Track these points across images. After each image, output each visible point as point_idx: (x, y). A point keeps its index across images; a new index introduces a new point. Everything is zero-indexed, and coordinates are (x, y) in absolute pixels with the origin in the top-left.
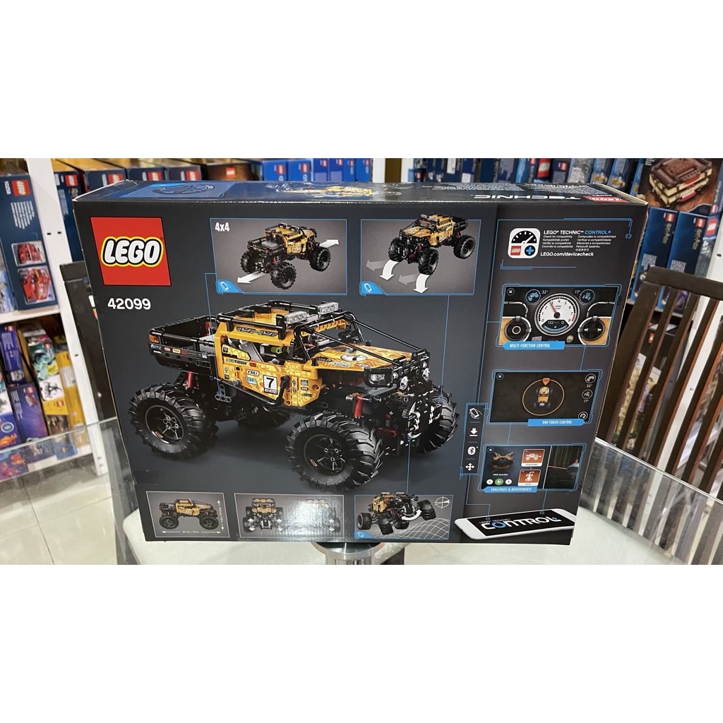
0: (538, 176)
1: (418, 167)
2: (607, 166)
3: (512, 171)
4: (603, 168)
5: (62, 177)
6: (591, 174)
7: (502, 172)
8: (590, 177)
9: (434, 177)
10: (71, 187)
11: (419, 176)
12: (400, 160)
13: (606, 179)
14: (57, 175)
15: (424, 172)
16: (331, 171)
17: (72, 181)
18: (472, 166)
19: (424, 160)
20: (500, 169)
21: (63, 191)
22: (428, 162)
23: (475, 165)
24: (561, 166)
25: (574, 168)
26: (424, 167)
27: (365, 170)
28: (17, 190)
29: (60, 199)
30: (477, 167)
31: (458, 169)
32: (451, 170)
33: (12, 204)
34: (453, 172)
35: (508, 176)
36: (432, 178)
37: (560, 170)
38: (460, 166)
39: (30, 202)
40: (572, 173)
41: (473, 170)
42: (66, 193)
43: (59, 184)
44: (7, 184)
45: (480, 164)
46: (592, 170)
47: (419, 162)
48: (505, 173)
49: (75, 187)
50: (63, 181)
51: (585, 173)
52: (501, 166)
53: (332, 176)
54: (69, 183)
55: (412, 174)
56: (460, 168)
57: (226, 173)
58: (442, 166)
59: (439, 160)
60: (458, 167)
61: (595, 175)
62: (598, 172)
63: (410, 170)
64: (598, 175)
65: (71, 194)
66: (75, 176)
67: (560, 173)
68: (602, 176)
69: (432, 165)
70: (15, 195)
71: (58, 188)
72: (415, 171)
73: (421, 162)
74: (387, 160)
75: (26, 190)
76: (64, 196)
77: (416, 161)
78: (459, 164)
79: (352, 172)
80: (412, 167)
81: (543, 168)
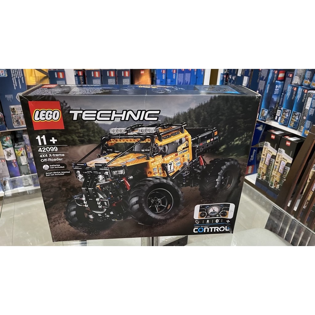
0: (278, 79)
1: (225, 73)
2: (311, 77)
3: (266, 76)
4: (309, 77)
5: (77, 72)
6: (303, 79)
7: (262, 77)
8: (303, 81)
9: (232, 77)
10: (80, 76)
11: (225, 76)
12: (218, 70)
13: (310, 83)
14: (75, 71)
15: (227, 75)
16: (186, 73)
17: (80, 74)
18: (249, 73)
19: (228, 70)
20: (261, 75)
21: (77, 77)
22: (229, 70)
23: (250, 73)
24: (290, 75)
25: (295, 77)
26: (228, 73)
27: (201, 73)
28: (59, 76)
29: (76, 80)
30: (251, 74)
31: (242, 74)
32: (239, 75)
33: (57, 81)
34: (240, 76)
35: (264, 78)
36: (231, 78)
37: (289, 77)
38: (243, 73)
39: (64, 81)
40: (295, 79)
41: (249, 75)
42: (78, 78)
43: (75, 74)
44: (56, 73)
45: (253, 72)
46: (304, 78)
47: (226, 70)
48: (263, 77)
49: (81, 76)
50: (77, 73)
51: (300, 79)
52: (262, 73)
53: (186, 75)
54: (79, 74)
55: (222, 75)
56: (243, 74)
57: (140, 73)
58: (236, 73)
59: (234, 70)
60: (242, 73)
61: (305, 81)
62: (306, 79)
63: (221, 74)
64: (306, 81)
65: (80, 79)
66: (82, 72)
67: (289, 78)
68: (308, 81)
69: (231, 72)
70: (59, 78)
71: (75, 76)
72: (223, 74)
73: (227, 71)
74: (212, 70)
75: (63, 76)
76: (77, 79)
77: (225, 70)
78: (243, 72)
79: (195, 74)
80: (222, 73)
81: (281, 75)
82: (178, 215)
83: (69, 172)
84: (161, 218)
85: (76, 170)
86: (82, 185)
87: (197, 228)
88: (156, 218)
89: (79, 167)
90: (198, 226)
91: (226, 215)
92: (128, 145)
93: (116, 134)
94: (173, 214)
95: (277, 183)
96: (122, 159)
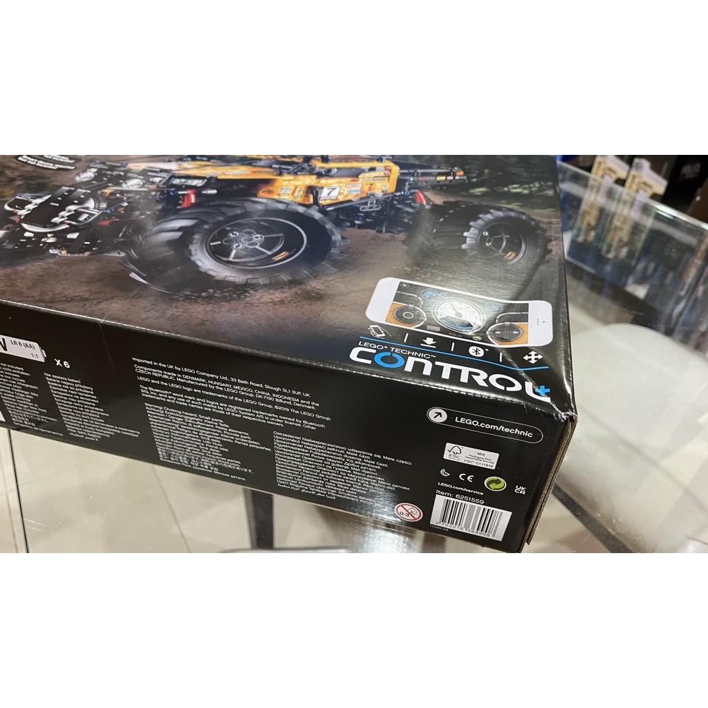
82: (303, 287)
84: (231, 279)
85: (90, 168)
87: (374, 351)
88: (211, 273)
89: (105, 166)
90: (377, 343)
91: (517, 335)
94: (285, 277)
95: (622, 244)
96: (216, 170)
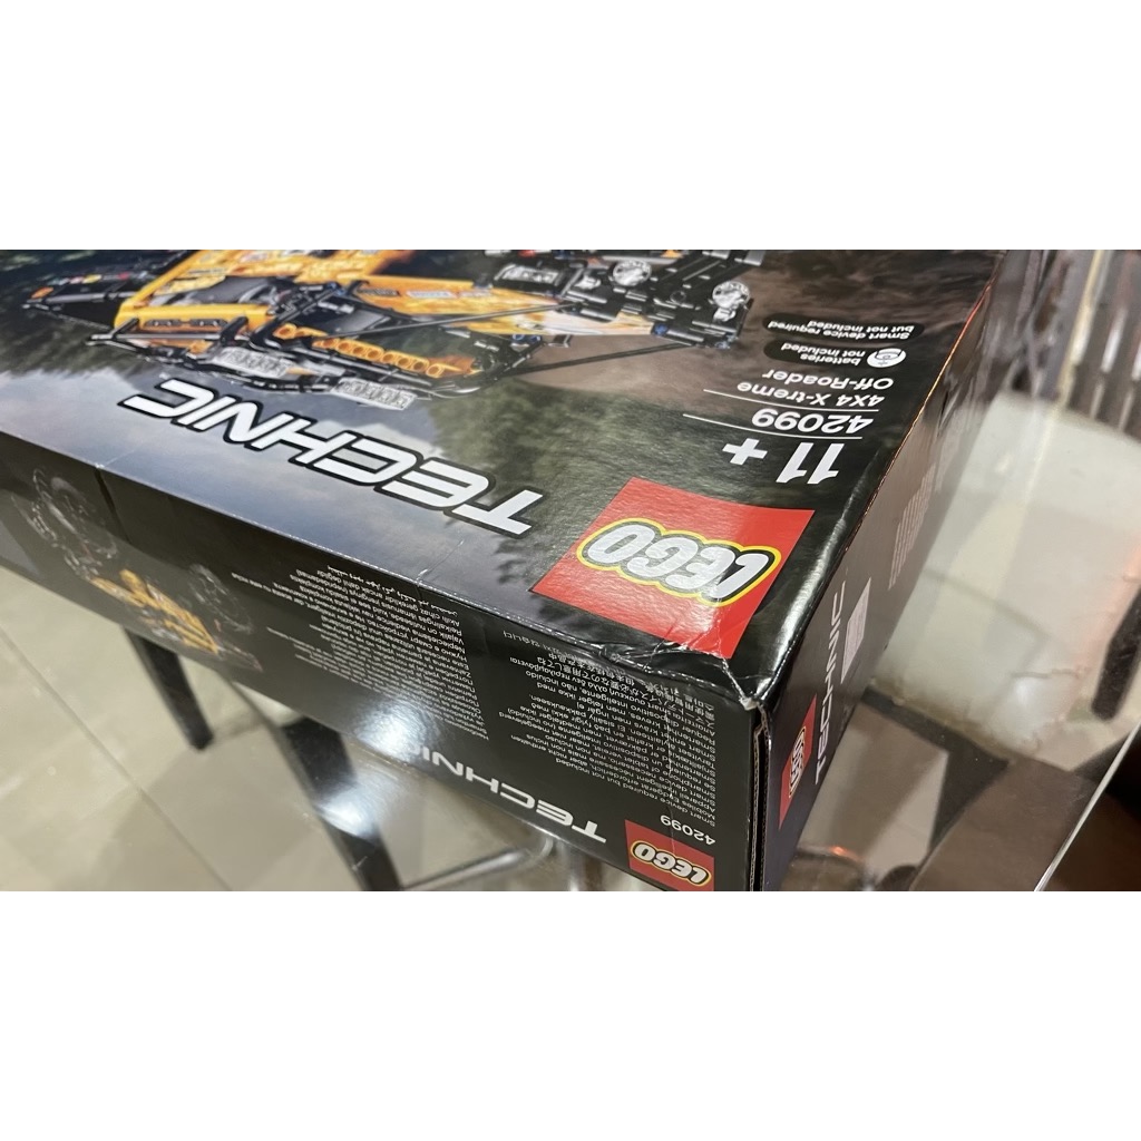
83: (771, 325)
85: (730, 323)
86: (750, 274)
89: (702, 328)
92: (386, 340)
93: (398, 386)
96: (468, 306)
